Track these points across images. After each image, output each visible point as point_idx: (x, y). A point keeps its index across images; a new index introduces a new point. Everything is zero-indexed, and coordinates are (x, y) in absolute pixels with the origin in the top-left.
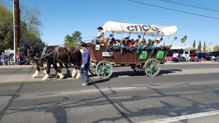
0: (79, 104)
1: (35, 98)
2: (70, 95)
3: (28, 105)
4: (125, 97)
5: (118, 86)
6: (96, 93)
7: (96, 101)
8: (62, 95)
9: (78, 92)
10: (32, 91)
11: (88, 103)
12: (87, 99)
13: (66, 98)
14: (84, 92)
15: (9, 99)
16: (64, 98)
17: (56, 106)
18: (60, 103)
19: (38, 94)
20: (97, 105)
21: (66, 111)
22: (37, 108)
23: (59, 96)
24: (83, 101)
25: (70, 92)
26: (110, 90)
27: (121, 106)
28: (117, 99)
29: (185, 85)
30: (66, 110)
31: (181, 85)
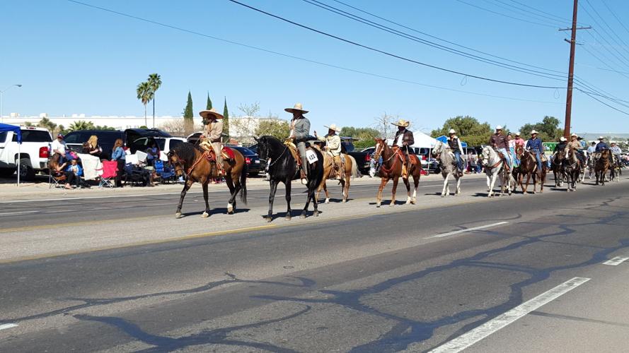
31: (210, 288)
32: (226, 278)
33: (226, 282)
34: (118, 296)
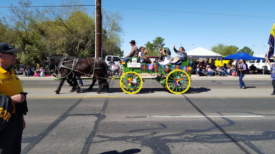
0: (184, 137)
1: (124, 122)
2: (167, 121)
3: (118, 132)
4: (252, 132)
5: (233, 111)
6: (203, 121)
7: (208, 135)
8: (156, 120)
9: (176, 118)
10: (118, 110)
11: (196, 136)
12: (193, 130)
13: (163, 126)
14: (185, 118)
15: (95, 120)
16: (160, 125)
17: (152, 136)
18: (157, 133)
19: (127, 116)
20: (213, 142)
21: (168, 148)
22: (130, 137)
23: (153, 120)
24: (189, 133)
25: (165, 116)
26: (223, 118)
27: (252, 148)
28: (240, 134)
30: (169, 145)
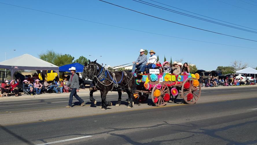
29: (162, 126)
31: (157, 126)
32: (164, 123)
33: (163, 124)
34: (125, 128)
